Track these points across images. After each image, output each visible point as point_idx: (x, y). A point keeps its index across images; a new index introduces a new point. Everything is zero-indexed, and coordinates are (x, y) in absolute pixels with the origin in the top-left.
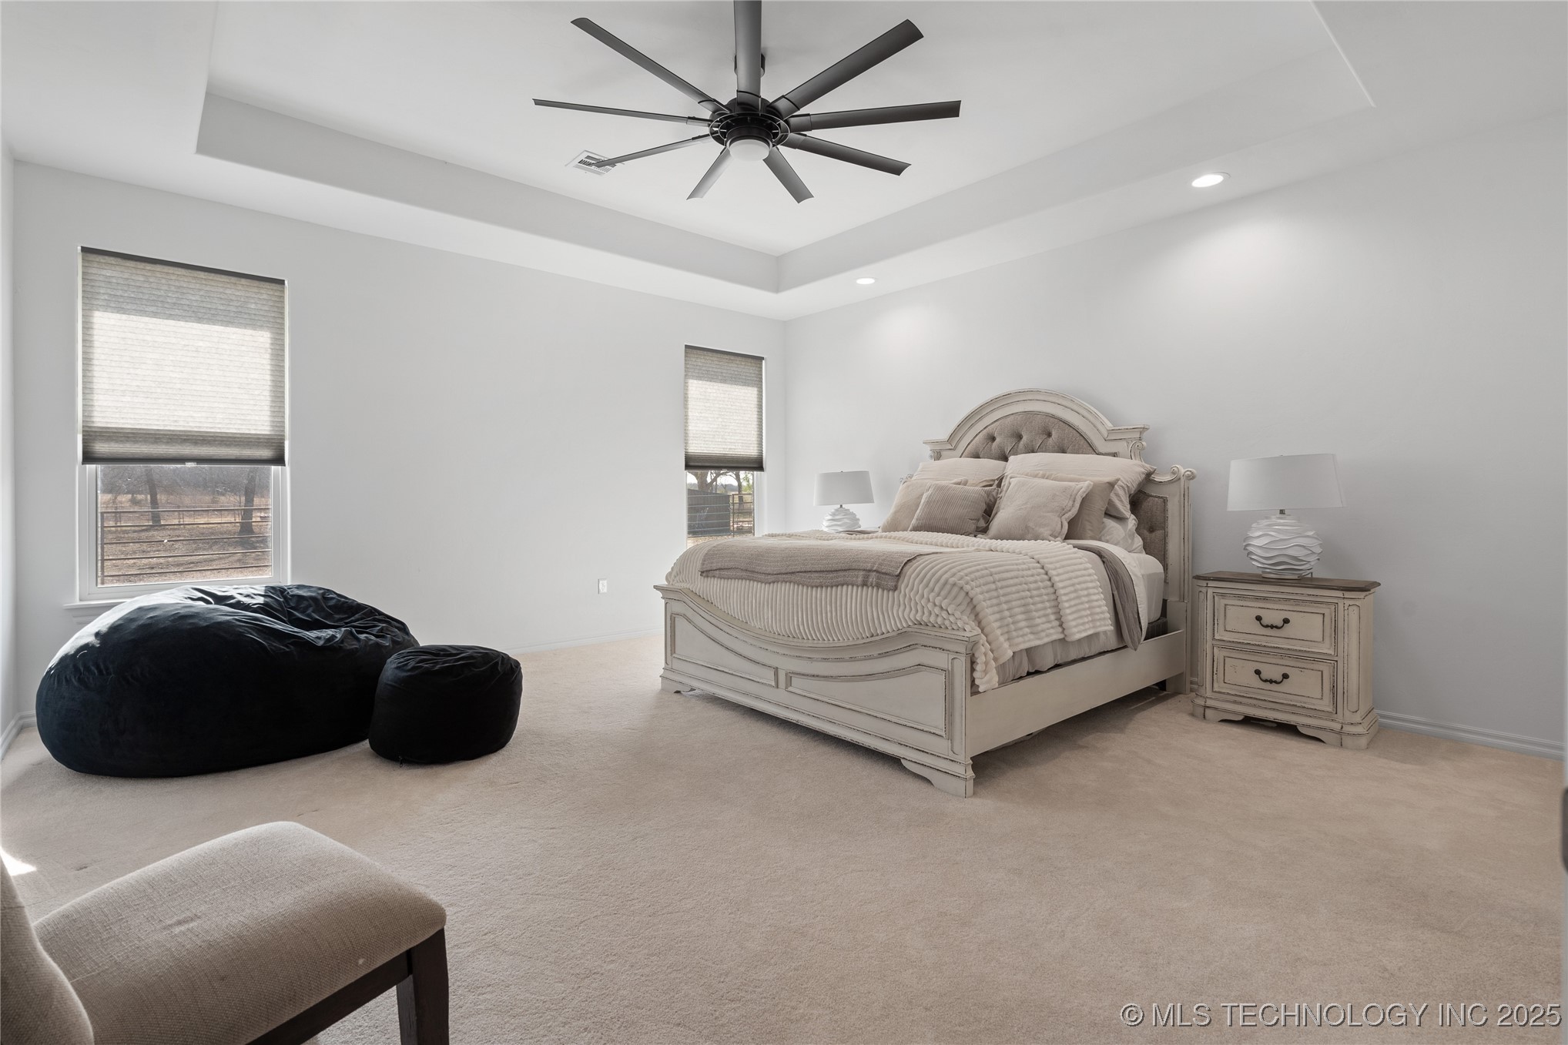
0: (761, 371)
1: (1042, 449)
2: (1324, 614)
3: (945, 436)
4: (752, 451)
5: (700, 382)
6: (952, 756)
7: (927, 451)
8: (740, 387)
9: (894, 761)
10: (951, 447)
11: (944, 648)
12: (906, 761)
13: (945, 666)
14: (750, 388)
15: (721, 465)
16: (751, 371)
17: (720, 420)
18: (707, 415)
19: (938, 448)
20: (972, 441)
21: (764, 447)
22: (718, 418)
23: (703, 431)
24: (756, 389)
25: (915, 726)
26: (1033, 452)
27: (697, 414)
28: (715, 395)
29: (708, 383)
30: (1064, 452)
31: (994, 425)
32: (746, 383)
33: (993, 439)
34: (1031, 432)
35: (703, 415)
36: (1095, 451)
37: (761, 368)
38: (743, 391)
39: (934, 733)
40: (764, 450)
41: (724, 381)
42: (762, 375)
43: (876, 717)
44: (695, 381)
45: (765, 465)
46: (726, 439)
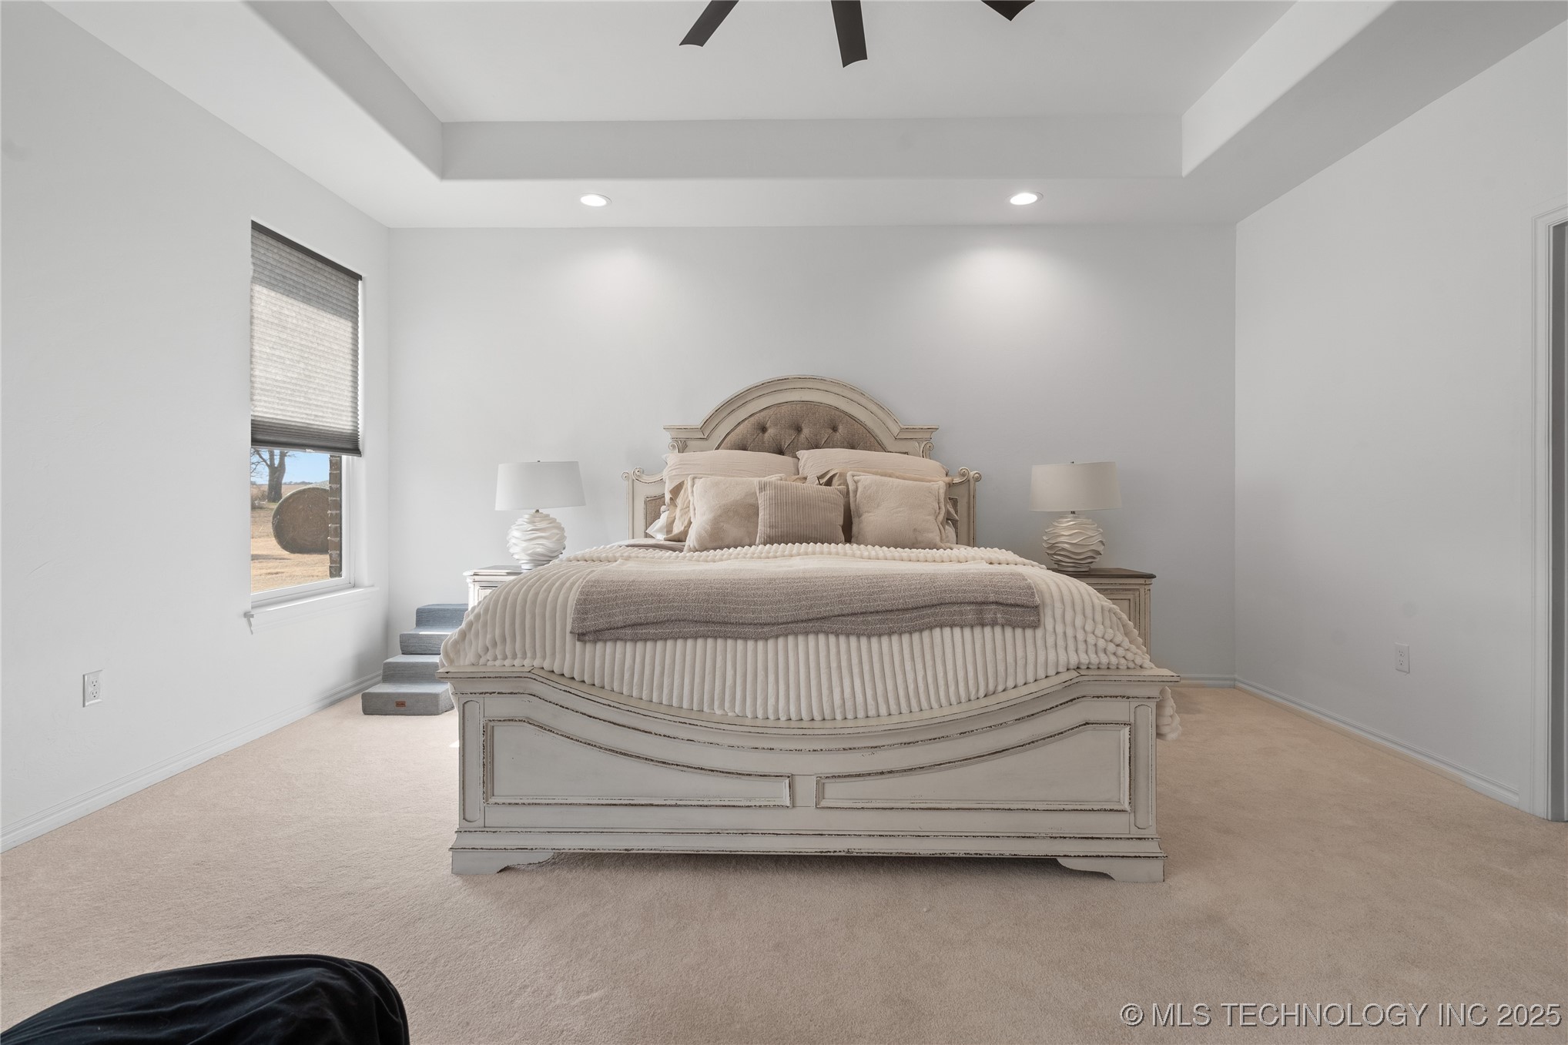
0: (356, 296)
1: (829, 444)
2: (1129, 600)
3: (698, 422)
4: (341, 423)
5: (273, 294)
6: (1136, 833)
7: (667, 438)
8: (329, 316)
9: (1047, 865)
10: (703, 437)
11: (1127, 695)
12: (1066, 859)
13: (1125, 719)
14: (342, 321)
15: (304, 442)
16: (344, 294)
17: (302, 365)
18: (283, 355)
19: (683, 435)
20: (732, 430)
21: (360, 417)
22: (299, 362)
23: (276, 381)
24: (350, 324)
25: (1079, 808)
26: (817, 447)
27: (268, 351)
28: (294, 321)
29: (285, 298)
30: (853, 448)
31: (762, 413)
32: (337, 311)
33: (764, 429)
34: (815, 424)
35: (277, 353)
36: (885, 450)
37: (357, 292)
38: (334, 323)
39: (1111, 810)
40: (360, 422)
41: (307, 299)
42: (357, 303)
43: (1009, 809)
44: (265, 291)
45: (362, 445)
46: (310, 399)
